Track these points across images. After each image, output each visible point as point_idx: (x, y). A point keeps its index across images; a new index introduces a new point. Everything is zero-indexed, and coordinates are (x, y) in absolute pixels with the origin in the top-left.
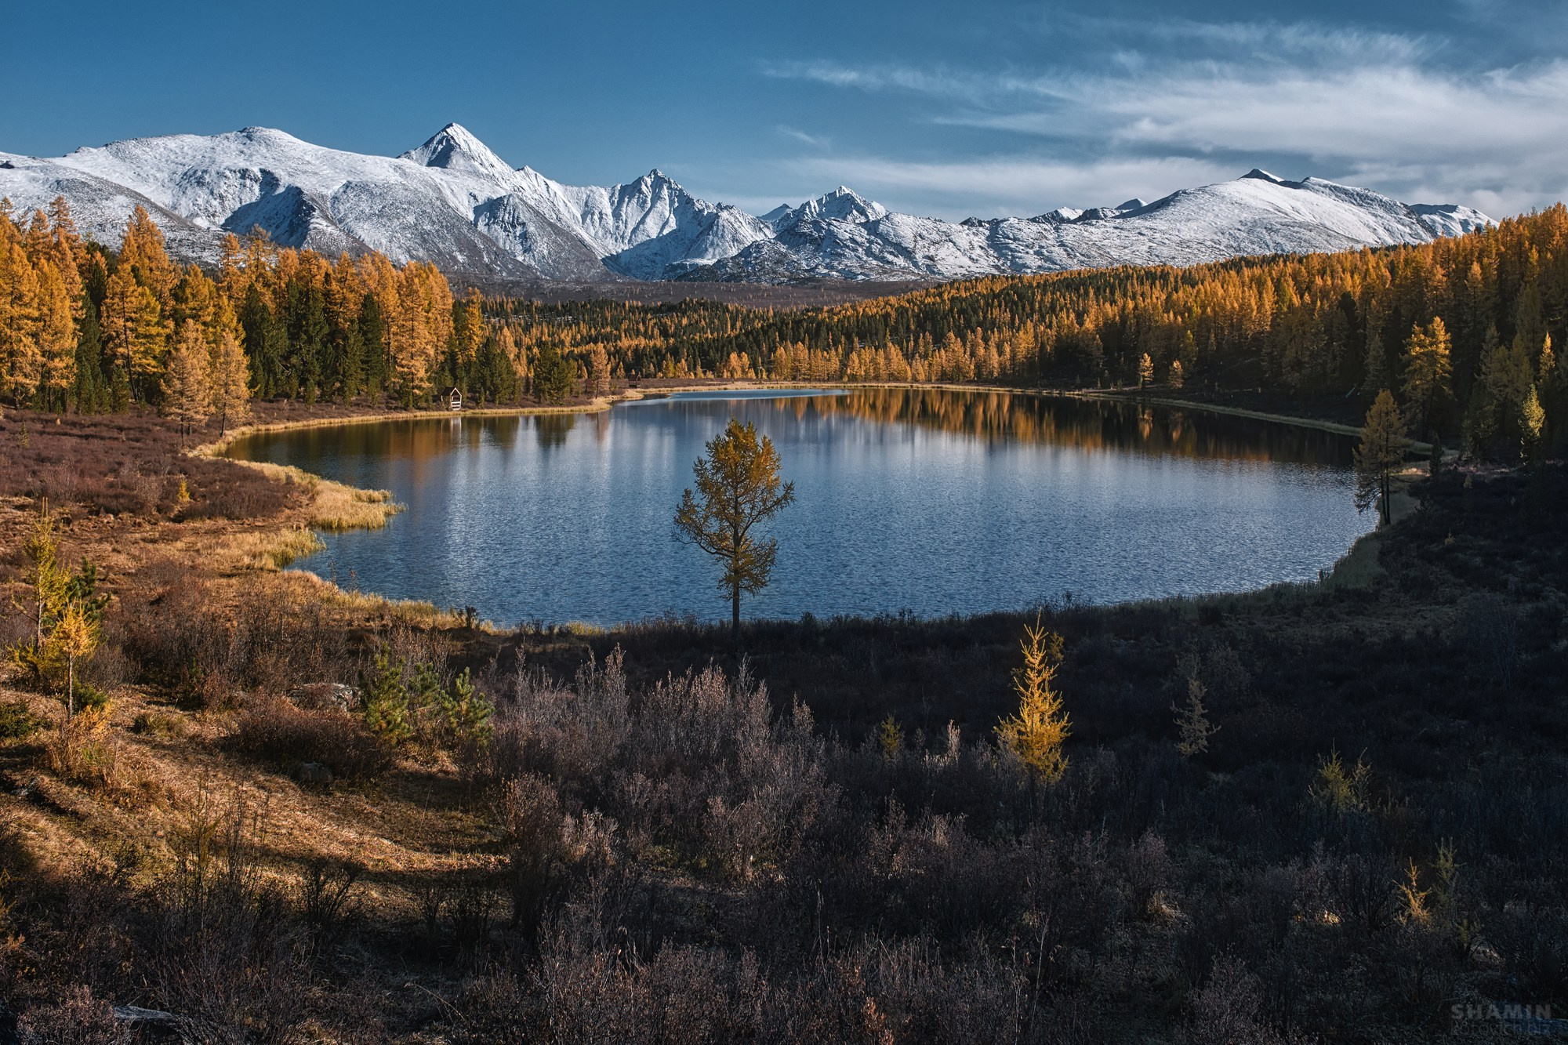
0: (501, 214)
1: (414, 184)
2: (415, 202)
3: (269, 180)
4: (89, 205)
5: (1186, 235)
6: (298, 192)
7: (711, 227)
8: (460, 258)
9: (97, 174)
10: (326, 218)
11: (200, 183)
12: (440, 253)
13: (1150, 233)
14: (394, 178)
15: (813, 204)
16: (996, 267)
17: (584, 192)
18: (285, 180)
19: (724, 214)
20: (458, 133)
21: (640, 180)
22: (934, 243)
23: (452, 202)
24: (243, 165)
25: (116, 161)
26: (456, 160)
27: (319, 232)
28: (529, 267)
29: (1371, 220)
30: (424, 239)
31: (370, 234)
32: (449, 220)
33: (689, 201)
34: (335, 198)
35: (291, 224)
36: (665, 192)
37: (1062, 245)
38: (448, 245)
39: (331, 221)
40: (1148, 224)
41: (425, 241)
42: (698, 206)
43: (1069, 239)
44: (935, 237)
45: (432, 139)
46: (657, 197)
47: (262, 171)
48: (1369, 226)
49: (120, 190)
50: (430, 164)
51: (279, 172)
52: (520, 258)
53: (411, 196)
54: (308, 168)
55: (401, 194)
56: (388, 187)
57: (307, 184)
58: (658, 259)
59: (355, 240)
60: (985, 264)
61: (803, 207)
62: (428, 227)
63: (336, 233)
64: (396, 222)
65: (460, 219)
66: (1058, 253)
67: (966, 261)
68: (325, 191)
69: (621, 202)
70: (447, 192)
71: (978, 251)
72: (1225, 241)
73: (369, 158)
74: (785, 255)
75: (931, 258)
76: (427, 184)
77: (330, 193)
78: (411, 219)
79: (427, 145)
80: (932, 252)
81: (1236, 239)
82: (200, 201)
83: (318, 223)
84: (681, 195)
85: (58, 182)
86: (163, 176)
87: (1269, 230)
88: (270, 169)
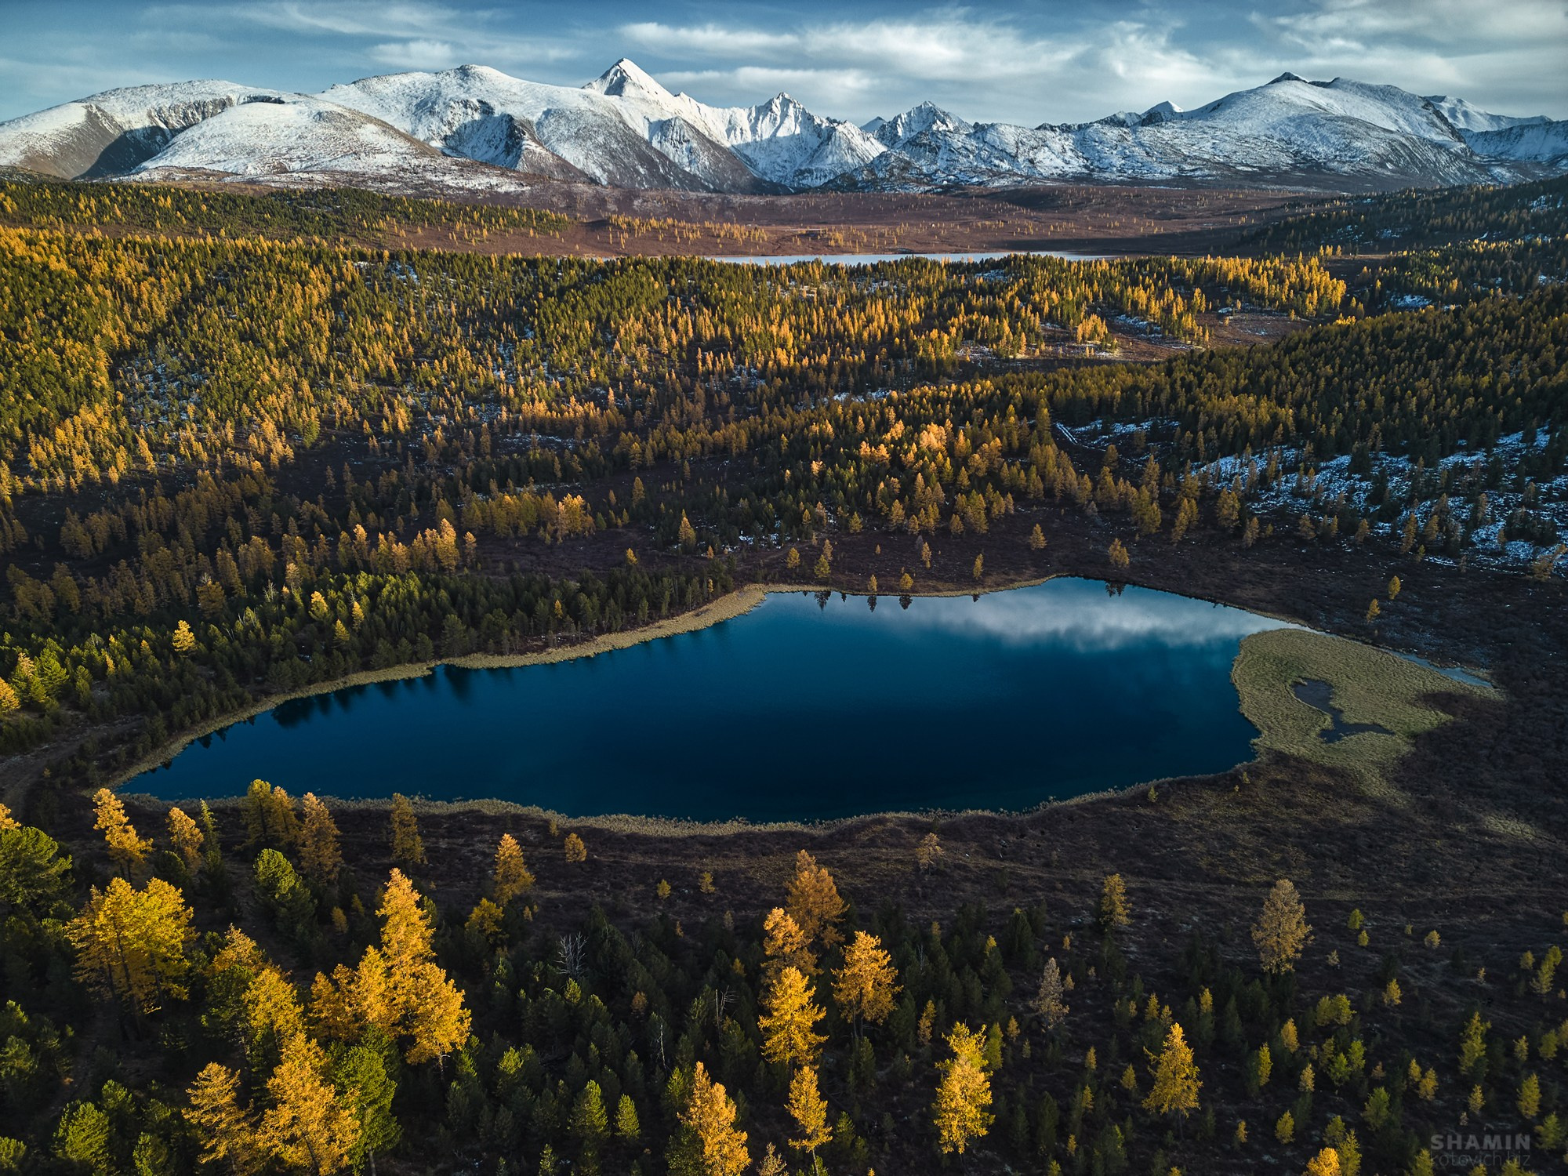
0: (670, 134)
1: (599, 111)
2: (604, 125)
3: (486, 109)
4: (346, 133)
5: (1243, 132)
6: (510, 119)
7: (829, 138)
8: (642, 170)
9: (350, 106)
10: (534, 140)
11: (432, 113)
12: (626, 167)
13: (1212, 131)
14: (584, 105)
15: (904, 116)
16: (1086, 167)
17: (728, 113)
18: (498, 111)
19: (840, 128)
20: (627, 66)
21: (770, 102)
22: (1033, 148)
23: (631, 124)
24: (464, 96)
25: (363, 95)
26: (628, 90)
27: (531, 152)
28: (695, 176)
29: (1393, 112)
30: (612, 155)
31: (572, 154)
32: (630, 139)
33: (811, 118)
34: (539, 124)
35: (507, 145)
36: (791, 111)
37: (1141, 145)
38: (632, 160)
39: (539, 143)
40: (1209, 123)
41: (613, 157)
42: (817, 121)
43: (1146, 140)
44: (1033, 143)
45: (608, 73)
46: (785, 115)
47: (480, 101)
48: (1390, 117)
49: (370, 119)
50: (607, 93)
51: (493, 103)
52: (687, 169)
53: (599, 121)
54: (515, 98)
55: (591, 119)
56: (580, 114)
57: (516, 111)
58: (787, 165)
59: (559, 158)
60: (1076, 166)
61: (896, 120)
62: (615, 146)
63: (544, 152)
64: (589, 143)
65: (641, 139)
66: (1139, 152)
67: (1059, 162)
68: (531, 118)
69: (757, 119)
70: (626, 117)
71: (1070, 153)
72: (1277, 136)
73: (562, 89)
74: (908, 163)
75: (1031, 161)
76: (610, 110)
77: (534, 119)
78: (601, 139)
79: (604, 77)
80: (1032, 156)
81: (1287, 134)
82: (433, 127)
83: (529, 144)
84: (804, 113)
85: (319, 114)
86: (402, 107)
87: (1316, 125)
88: (485, 100)
